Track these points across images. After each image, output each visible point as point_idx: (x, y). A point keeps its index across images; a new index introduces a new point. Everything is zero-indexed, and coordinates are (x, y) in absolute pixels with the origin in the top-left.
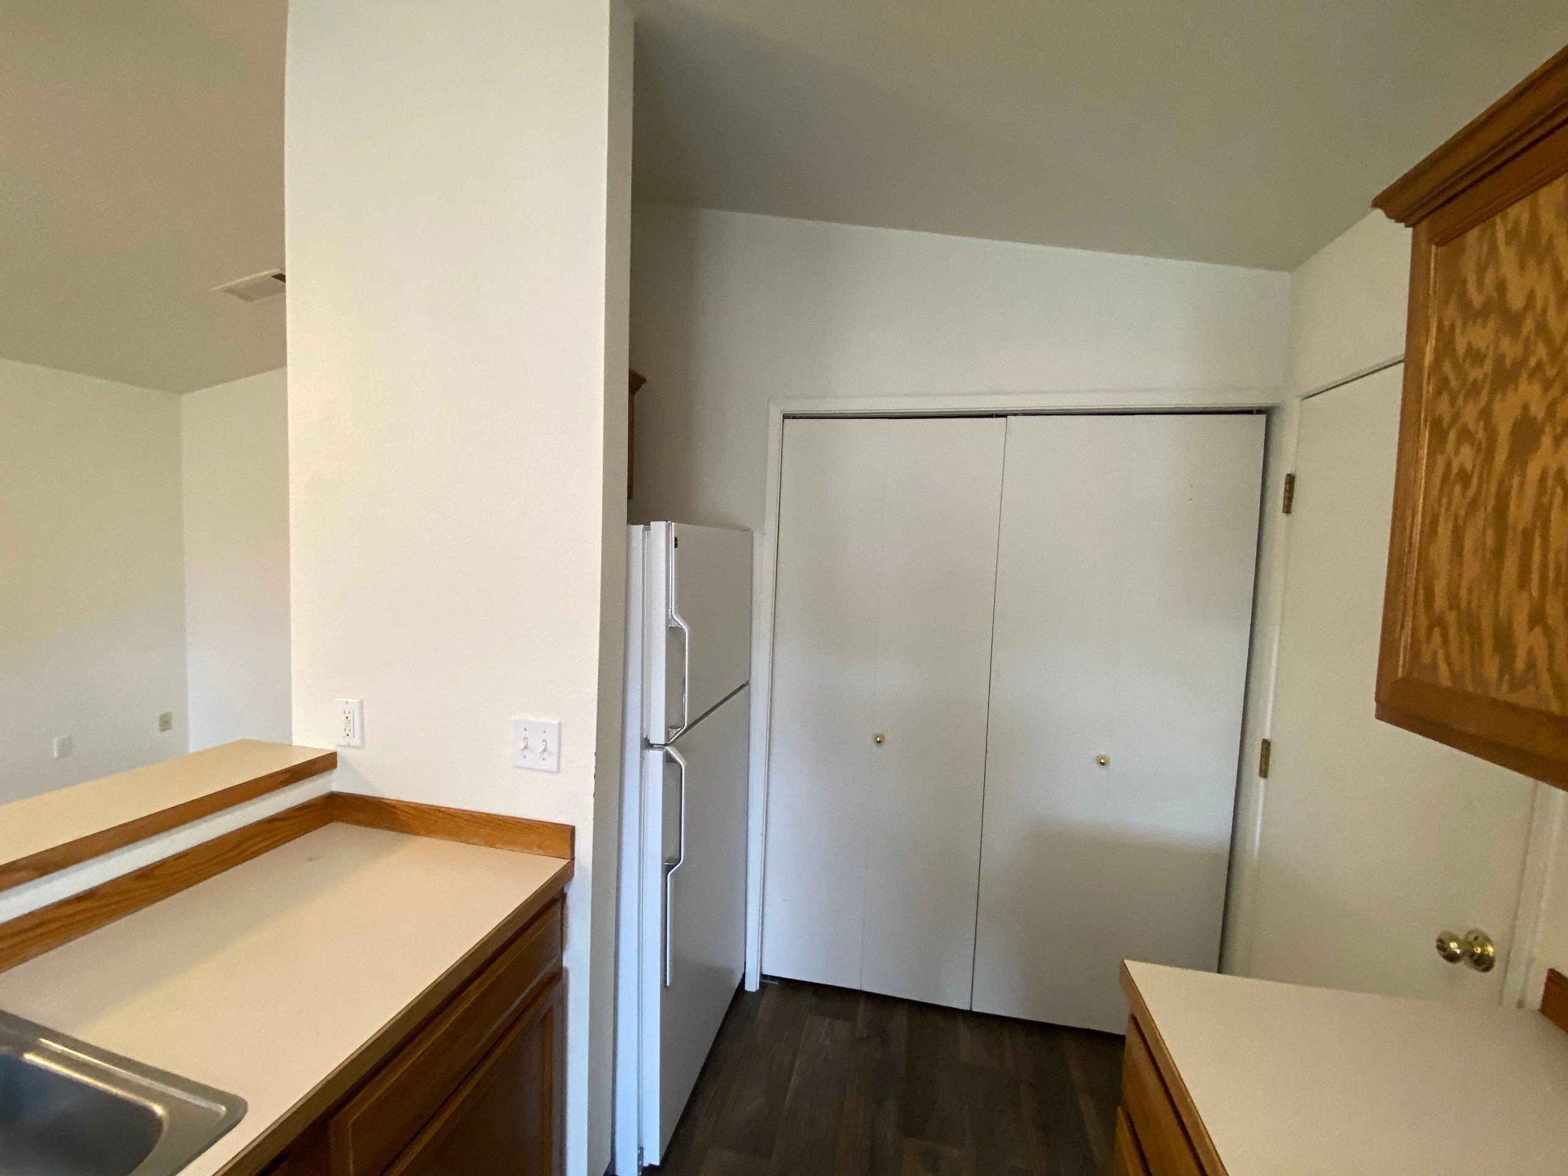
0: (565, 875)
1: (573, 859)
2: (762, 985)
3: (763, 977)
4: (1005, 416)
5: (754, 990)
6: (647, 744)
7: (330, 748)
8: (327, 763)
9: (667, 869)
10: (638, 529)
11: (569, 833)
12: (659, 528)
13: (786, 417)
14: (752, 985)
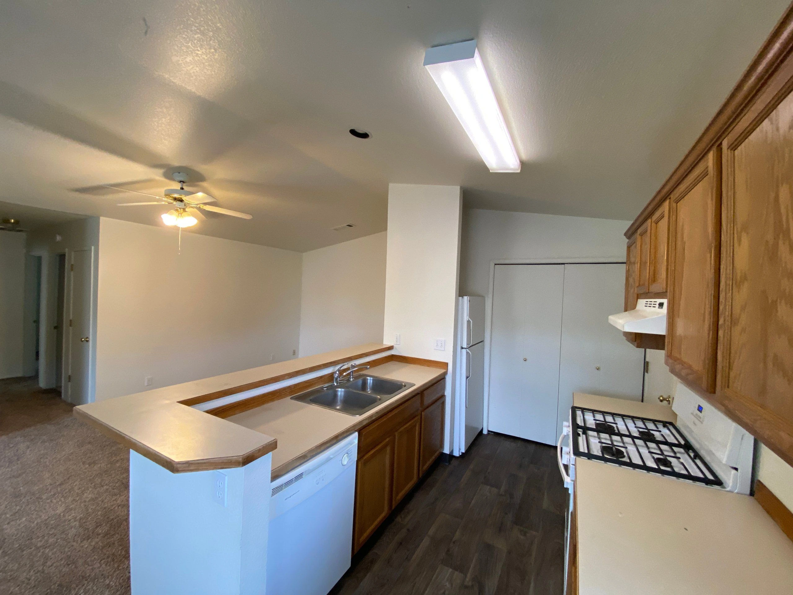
0: (445, 373)
1: (448, 370)
2: (488, 434)
3: (489, 431)
4: (564, 264)
5: (485, 433)
6: (462, 348)
7: (392, 345)
8: (391, 348)
9: (467, 378)
10: (461, 298)
11: (447, 364)
12: (465, 298)
13: (495, 264)
14: (485, 432)
